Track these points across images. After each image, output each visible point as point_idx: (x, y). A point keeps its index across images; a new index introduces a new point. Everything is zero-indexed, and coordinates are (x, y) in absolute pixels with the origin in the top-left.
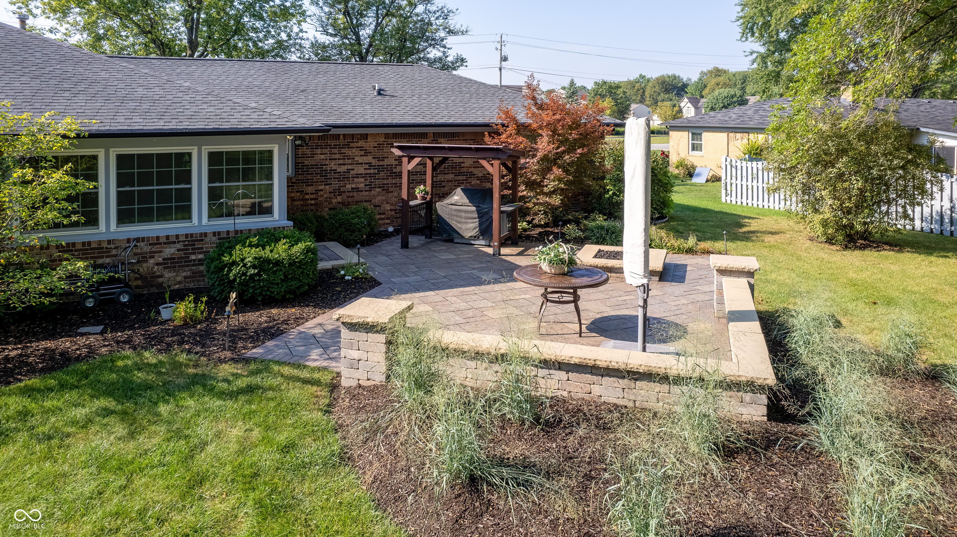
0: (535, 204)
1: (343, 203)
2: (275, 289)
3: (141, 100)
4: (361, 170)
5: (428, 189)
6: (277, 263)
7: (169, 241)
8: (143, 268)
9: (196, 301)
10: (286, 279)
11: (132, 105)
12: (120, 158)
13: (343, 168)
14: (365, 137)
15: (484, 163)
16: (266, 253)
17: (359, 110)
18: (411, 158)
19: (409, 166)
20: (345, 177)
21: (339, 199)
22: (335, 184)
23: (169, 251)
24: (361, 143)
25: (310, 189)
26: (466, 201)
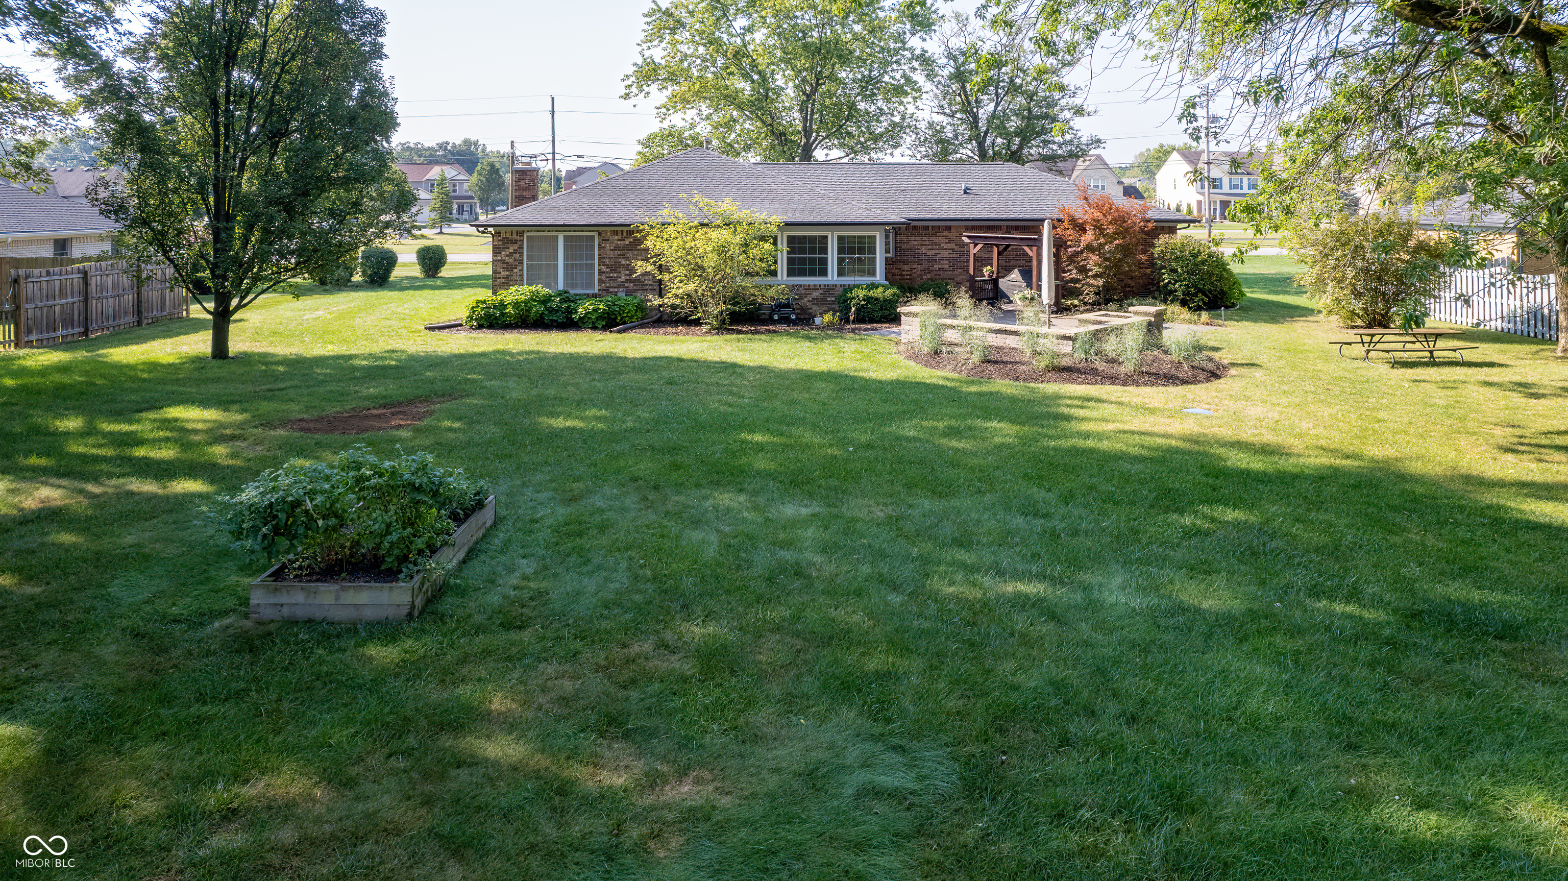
0: (1083, 285)
1: (932, 280)
2: (875, 314)
3: (798, 202)
4: (946, 254)
5: (995, 269)
6: (877, 299)
7: (816, 288)
8: (801, 303)
9: (834, 315)
10: (881, 309)
11: (794, 206)
12: (788, 237)
13: (933, 252)
14: (949, 228)
15: (1026, 249)
16: (871, 293)
17: (945, 206)
18: (976, 245)
19: (974, 250)
20: (933, 259)
21: (929, 276)
22: (926, 265)
23: (815, 294)
24: (946, 233)
25: (906, 267)
26: (1020, 278)
